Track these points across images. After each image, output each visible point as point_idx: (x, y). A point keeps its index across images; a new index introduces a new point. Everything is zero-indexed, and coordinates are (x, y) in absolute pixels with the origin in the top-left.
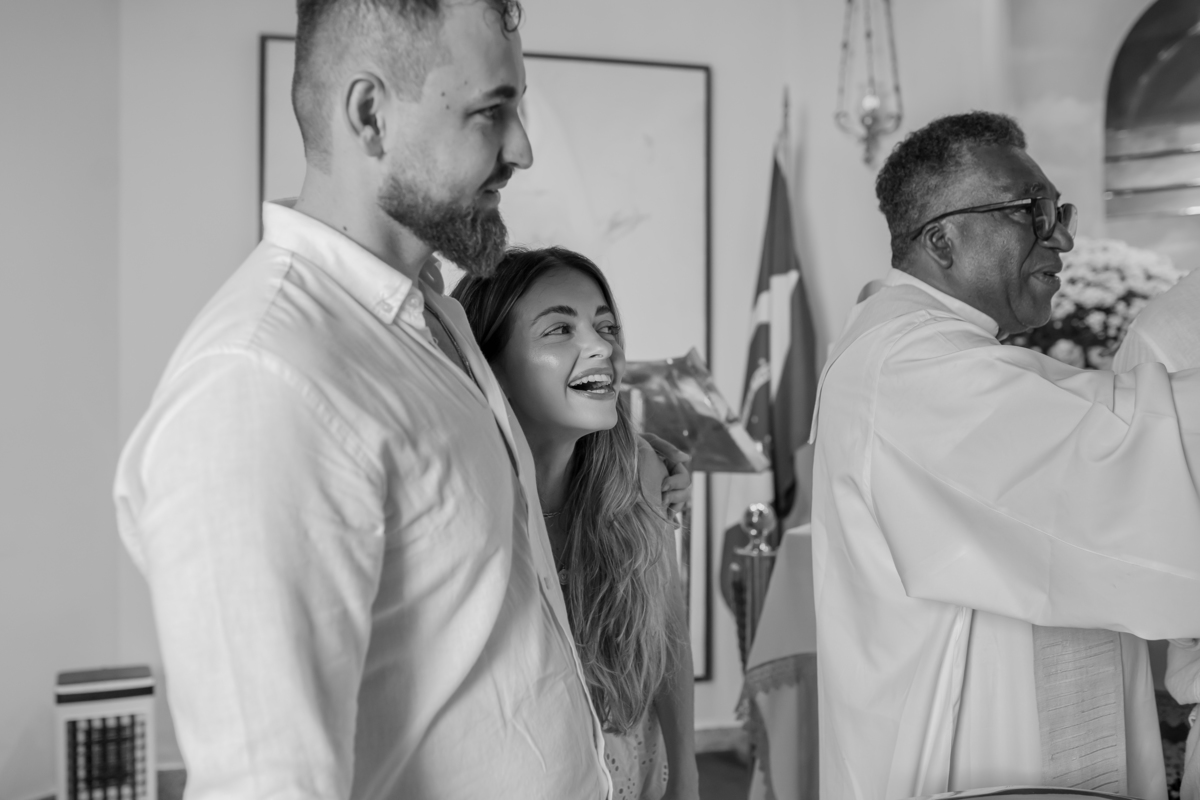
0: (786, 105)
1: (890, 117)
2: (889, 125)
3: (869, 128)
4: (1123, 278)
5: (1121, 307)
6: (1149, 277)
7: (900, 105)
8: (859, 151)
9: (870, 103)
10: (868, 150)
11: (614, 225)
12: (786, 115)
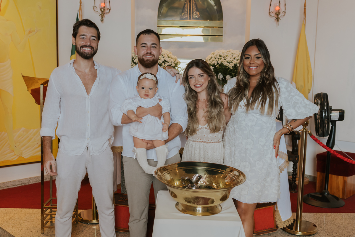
0: (81, 3)
1: (108, 9)
2: (107, 11)
3: (102, 12)
4: (163, 58)
5: (163, 64)
6: (169, 57)
7: (110, 7)
8: (100, 18)
9: (103, 5)
10: (102, 18)
11: (30, 32)
12: (81, 5)
